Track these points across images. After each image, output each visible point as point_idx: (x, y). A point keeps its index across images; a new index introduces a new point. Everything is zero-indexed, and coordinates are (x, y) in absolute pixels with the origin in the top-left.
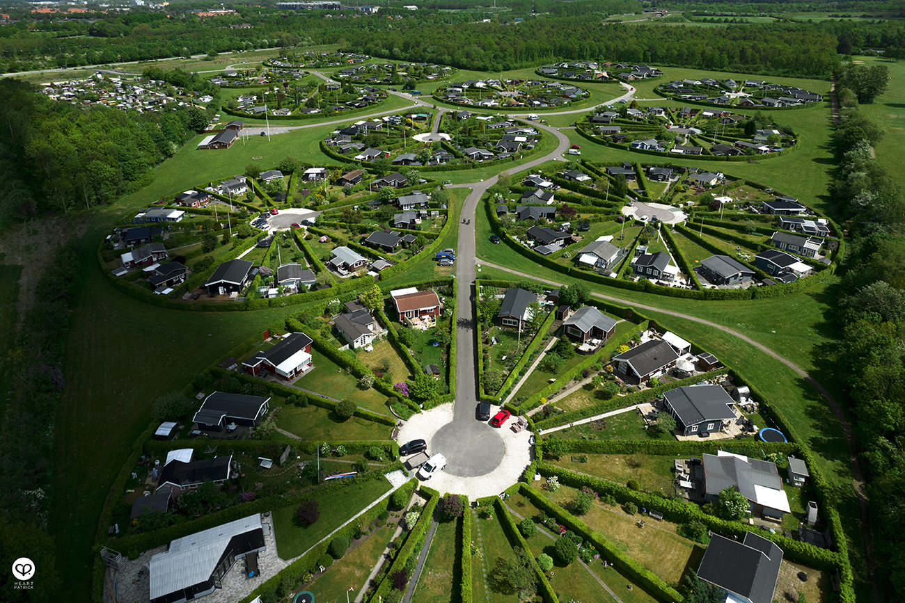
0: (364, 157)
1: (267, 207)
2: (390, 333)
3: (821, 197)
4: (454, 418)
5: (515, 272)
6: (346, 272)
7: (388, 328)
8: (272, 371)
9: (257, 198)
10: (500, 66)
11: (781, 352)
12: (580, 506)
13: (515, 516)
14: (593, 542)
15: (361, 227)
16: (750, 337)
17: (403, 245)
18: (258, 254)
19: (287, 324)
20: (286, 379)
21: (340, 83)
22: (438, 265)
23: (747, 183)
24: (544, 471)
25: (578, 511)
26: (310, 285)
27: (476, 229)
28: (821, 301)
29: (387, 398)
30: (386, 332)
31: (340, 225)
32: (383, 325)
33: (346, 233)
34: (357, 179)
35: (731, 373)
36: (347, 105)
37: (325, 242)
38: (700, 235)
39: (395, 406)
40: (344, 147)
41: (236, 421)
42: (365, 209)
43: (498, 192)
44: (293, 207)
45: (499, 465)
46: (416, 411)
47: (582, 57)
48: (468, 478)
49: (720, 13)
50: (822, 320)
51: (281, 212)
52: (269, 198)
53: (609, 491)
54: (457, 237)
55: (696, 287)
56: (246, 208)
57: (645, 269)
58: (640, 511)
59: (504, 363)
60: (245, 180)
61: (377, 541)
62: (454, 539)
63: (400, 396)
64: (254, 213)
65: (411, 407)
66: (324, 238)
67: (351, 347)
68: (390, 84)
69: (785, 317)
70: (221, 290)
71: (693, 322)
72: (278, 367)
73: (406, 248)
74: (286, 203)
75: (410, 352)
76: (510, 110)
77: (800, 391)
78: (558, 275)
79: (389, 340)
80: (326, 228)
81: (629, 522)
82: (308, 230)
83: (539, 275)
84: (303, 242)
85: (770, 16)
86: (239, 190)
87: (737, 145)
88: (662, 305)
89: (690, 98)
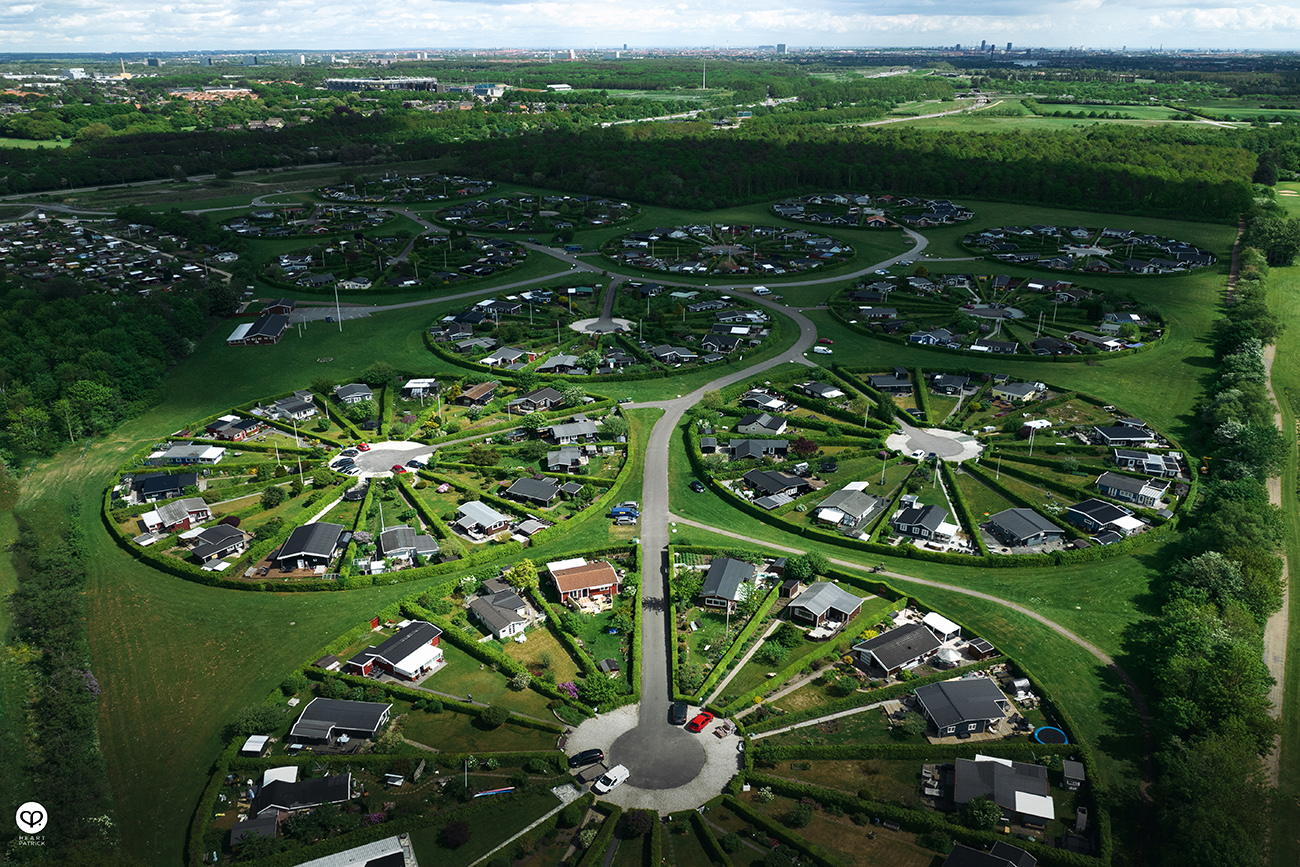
0: (494, 360)
1: (350, 439)
2: (549, 619)
3: (1183, 418)
4: (639, 722)
5: (725, 533)
6: (481, 535)
7: (546, 613)
8: (389, 670)
9: (333, 425)
10: (711, 203)
11: (1082, 633)
12: (797, 819)
13: (715, 829)
14: (811, 856)
15: (498, 470)
16: (1045, 615)
17: (562, 495)
18: (346, 510)
19: (403, 609)
20: (410, 679)
21: (448, 231)
22: (615, 523)
23: (1079, 396)
24: (755, 781)
25: (794, 822)
26: (429, 556)
27: (669, 471)
28: (1149, 567)
29: (549, 701)
30: (543, 618)
31: (466, 468)
32: (539, 608)
33: (477, 478)
34: (487, 397)
35: (1009, 662)
36: (462, 270)
37: (445, 492)
38: (997, 477)
39: (561, 710)
40: (462, 344)
41: (350, 734)
42: (502, 442)
43: (703, 418)
44: (392, 439)
45: (697, 775)
46: (589, 715)
47: (844, 186)
48: (658, 791)
49: (1083, 101)
50: (1146, 591)
51: (373, 447)
52: (353, 427)
53: (836, 802)
54: (642, 482)
55: (978, 551)
56: (318, 441)
57: (910, 528)
58: (873, 822)
59: (707, 655)
60: (311, 398)
61: (545, 860)
62: (641, 857)
63: (567, 699)
64: (333, 448)
65: (581, 711)
66: (444, 488)
67: (496, 637)
68: (531, 232)
69: (1097, 588)
70: (300, 564)
71: (970, 598)
72: (397, 666)
73: (567, 500)
74: (380, 433)
75: (577, 642)
76: (725, 278)
77: (1097, 681)
78: (786, 536)
79: (548, 627)
80: (445, 471)
81: (858, 833)
82: (419, 474)
83: (759, 535)
84: (414, 493)
85: (1167, 106)
86: (305, 413)
87: (1073, 338)
88: (931, 576)
89: (1012, 258)
